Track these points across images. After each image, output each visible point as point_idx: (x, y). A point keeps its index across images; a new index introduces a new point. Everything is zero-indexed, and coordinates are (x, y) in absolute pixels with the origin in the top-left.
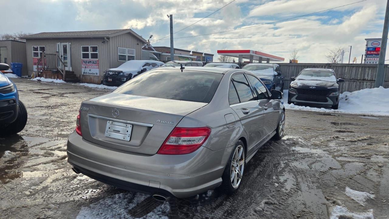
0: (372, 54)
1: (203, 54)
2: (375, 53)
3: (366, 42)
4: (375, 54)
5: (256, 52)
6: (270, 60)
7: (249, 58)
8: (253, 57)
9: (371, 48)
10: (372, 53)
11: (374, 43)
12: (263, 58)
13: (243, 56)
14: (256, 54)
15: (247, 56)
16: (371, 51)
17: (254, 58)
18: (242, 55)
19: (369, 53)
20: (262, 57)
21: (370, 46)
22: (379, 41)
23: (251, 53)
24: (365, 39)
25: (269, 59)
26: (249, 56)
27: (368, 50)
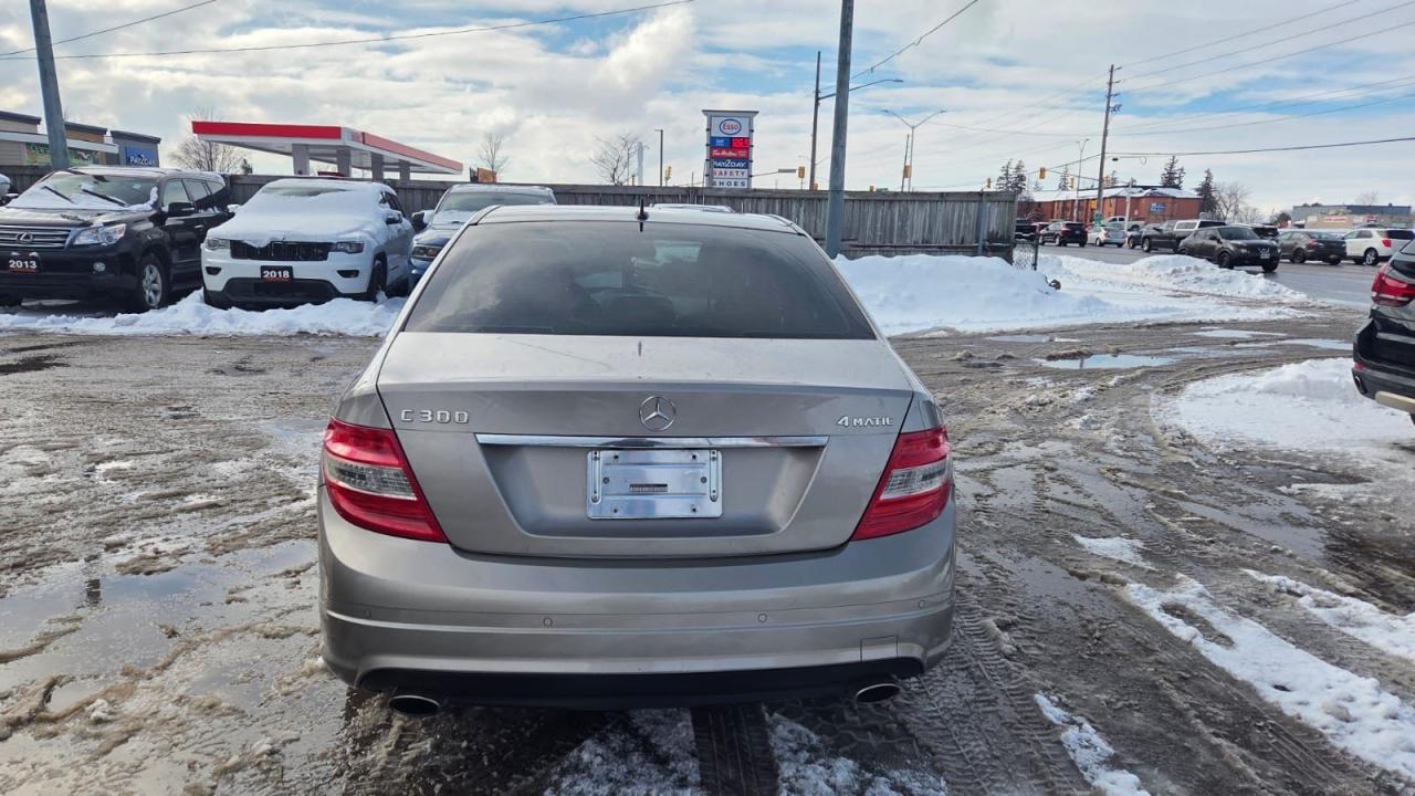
0: (723, 159)
1: (108, 134)
2: (731, 154)
3: (705, 118)
4: (732, 159)
5: (364, 137)
6: (412, 168)
7: (335, 159)
8: (349, 155)
9: (720, 138)
10: (724, 153)
11: (728, 122)
12: (385, 160)
13: (311, 151)
14: (364, 143)
15: (319, 151)
16: (720, 149)
17: (354, 159)
18: (307, 145)
19: (715, 153)
20: (381, 156)
21: (716, 133)
22: (738, 119)
23: (345, 141)
24: (704, 111)
25: (409, 164)
26: (334, 151)
27: (712, 143)
